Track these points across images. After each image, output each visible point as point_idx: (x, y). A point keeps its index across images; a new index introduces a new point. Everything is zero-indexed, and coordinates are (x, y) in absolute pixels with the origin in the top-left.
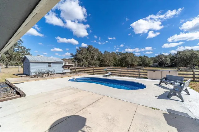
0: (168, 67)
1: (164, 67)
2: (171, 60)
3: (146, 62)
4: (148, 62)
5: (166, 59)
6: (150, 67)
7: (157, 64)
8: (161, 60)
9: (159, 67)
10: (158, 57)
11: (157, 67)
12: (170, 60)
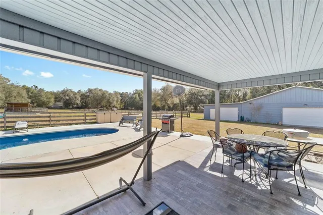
0: (78, 108)
1: (72, 109)
2: (82, 99)
3: (42, 99)
4: (45, 99)
5: (76, 97)
6: (50, 108)
7: (60, 104)
8: (67, 98)
9: (64, 109)
10: (64, 92)
11: (61, 108)
12: (80, 99)
